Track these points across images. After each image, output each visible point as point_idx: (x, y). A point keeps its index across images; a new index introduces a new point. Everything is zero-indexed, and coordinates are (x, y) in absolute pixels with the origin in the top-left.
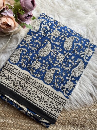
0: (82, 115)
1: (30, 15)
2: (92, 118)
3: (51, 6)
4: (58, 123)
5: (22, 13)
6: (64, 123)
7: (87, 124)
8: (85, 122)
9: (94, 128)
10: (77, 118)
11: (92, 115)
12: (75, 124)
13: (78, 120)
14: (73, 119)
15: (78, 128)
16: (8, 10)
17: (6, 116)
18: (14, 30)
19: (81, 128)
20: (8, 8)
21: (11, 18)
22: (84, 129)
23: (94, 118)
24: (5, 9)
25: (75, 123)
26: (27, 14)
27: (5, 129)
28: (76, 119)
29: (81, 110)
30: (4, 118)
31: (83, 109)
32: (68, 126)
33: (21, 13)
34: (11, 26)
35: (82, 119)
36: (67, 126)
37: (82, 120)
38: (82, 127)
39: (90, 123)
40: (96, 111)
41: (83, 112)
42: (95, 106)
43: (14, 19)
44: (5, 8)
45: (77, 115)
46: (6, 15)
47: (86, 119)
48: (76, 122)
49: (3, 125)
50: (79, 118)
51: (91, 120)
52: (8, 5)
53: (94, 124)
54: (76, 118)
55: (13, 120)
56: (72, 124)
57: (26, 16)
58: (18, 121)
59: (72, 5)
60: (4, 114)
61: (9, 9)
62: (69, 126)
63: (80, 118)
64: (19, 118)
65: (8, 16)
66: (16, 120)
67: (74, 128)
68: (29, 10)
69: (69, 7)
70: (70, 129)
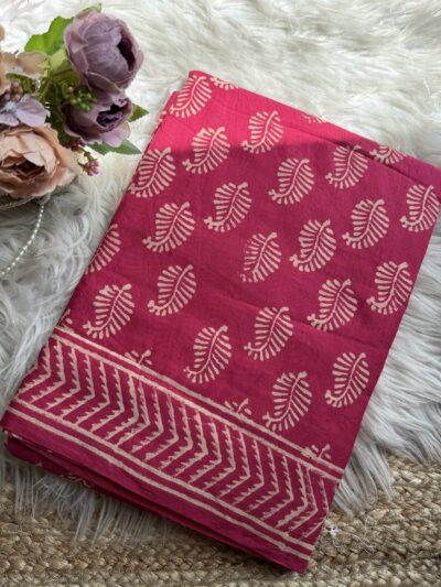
0: (419, 505)
1: (121, 106)
3: (201, 43)
4: (319, 560)
5: (83, 101)
6: (343, 558)
8: (437, 536)
10: (399, 522)
12: (394, 553)
13: (403, 532)
14: (381, 533)
15: (411, 567)
16: (17, 101)
17: (75, 567)
18: (61, 184)
19: (424, 567)
20: (18, 92)
21: (37, 133)
22: (435, 568)
24: (8, 97)
25: (394, 549)
26: (104, 105)
28: (394, 527)
29: (413, 485)
30: (69, 580)
31: (418, 481)
32: (363, 569)
33: (78, 104)
34: (43, 167)
35: (422, 523)
36: (361, 567)
37: (424, 529)
38: (428, 562)
41: (419, 494)
43: (53, 134)
44: (6, 93)
45: (398, 511)
46: (15, 124)
47: (437, 520)
48: (395, 541)
50: (407, 525)
52: (17, 76)
54: (396, 523)
55: (114, 579)
56: (381, 555)
57: (101, 113)
58: (137, 581)
59: (294, 24)
60: (69, 562)
61: (25, 92)
62: (370, 567)
63: (409, 523)
64: (137, 567)
65: (22, 126)
66: (126, 579)
67: (392, 569)
68: (115, 85)
69: (283, 35)
70: (374, 580)
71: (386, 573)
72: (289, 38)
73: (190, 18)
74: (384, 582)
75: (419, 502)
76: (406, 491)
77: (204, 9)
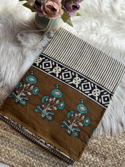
0: (106, 143)
2: (117, 150)
7: (109, 155)
8: (107, 153)
9: (116, 163)
10: (99, 145)
11: (117, 147)
12: (95, 152)
13: (99, 148)
14: (94, 146)
15: (98, 158)
19: (101, 159)
22: (104, 160)
23: (119, 151)
25: (95, 151)
27: (11, 135)
28: (97, 146)
29: (106, 138)
31: (108, 137)
34: (56, 10)
36: (85, 152)
37: (105, 150)
38: (103, 158)
39: (113, 156)
40: (123, 143)
41: (107, 141)
42: (123, 137)
45: (100, 142)
47: (109, 149)
48: (96, 149)
49: (10, 130)
51: (115, 153)
53: (118, 159)
56: (91, 151)
62: (87, 153)
63: (102, 146)
67: (92, 156)
69: (117, 20)
70: (87, 157)
71: (91, 156)
72: (118, 21)
73: (96, 8)
74: (89, 158)
75: (106, 142)
76: (104, 138)
77: (101, 7)
